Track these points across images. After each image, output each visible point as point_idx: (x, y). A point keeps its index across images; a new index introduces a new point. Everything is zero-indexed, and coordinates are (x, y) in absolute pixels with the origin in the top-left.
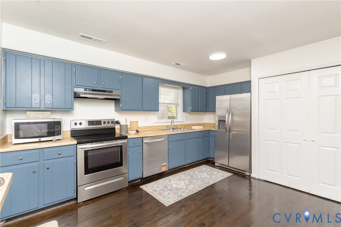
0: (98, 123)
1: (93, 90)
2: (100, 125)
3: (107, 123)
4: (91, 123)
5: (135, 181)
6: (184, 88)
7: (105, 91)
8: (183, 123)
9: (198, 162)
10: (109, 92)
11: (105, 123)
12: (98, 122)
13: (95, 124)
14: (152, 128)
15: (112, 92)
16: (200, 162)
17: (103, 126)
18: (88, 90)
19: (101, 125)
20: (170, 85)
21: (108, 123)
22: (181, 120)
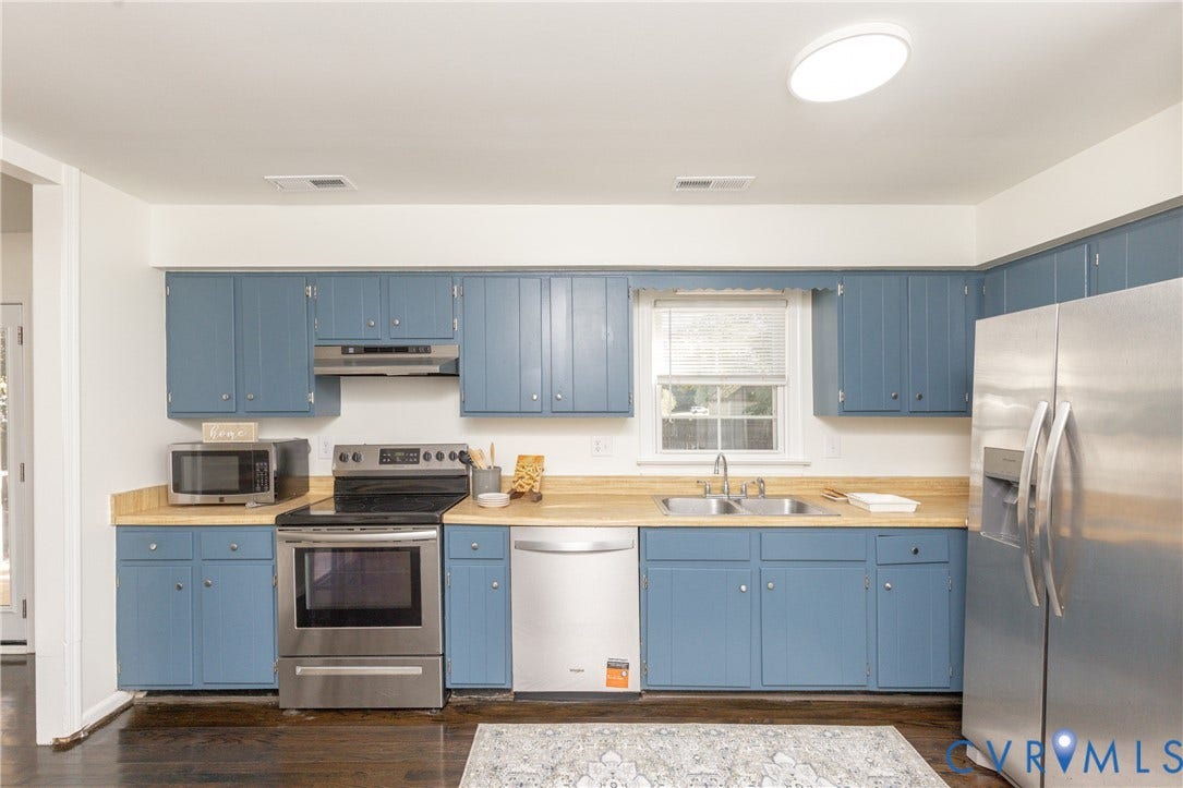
0: (409, 457)
1: (368, 350)
2: (413, 463)
3: (433, 457)
4: (387, 455)
5: (491, 695)
6: (817, 296)
7: (404, 350)
8: (807, 473)
9: (861, 698)
10: (418, 352)
11: (427, 457)
12: (411, 454)
13: (398, 459)
14: (625, 485)
15: (427, 350)
16: (871, 699)
17: (423, 466)
18: (351, 350)
19: (418, 462)
20: (727, 292)
21: (440, 456)
22: (801, 458)
